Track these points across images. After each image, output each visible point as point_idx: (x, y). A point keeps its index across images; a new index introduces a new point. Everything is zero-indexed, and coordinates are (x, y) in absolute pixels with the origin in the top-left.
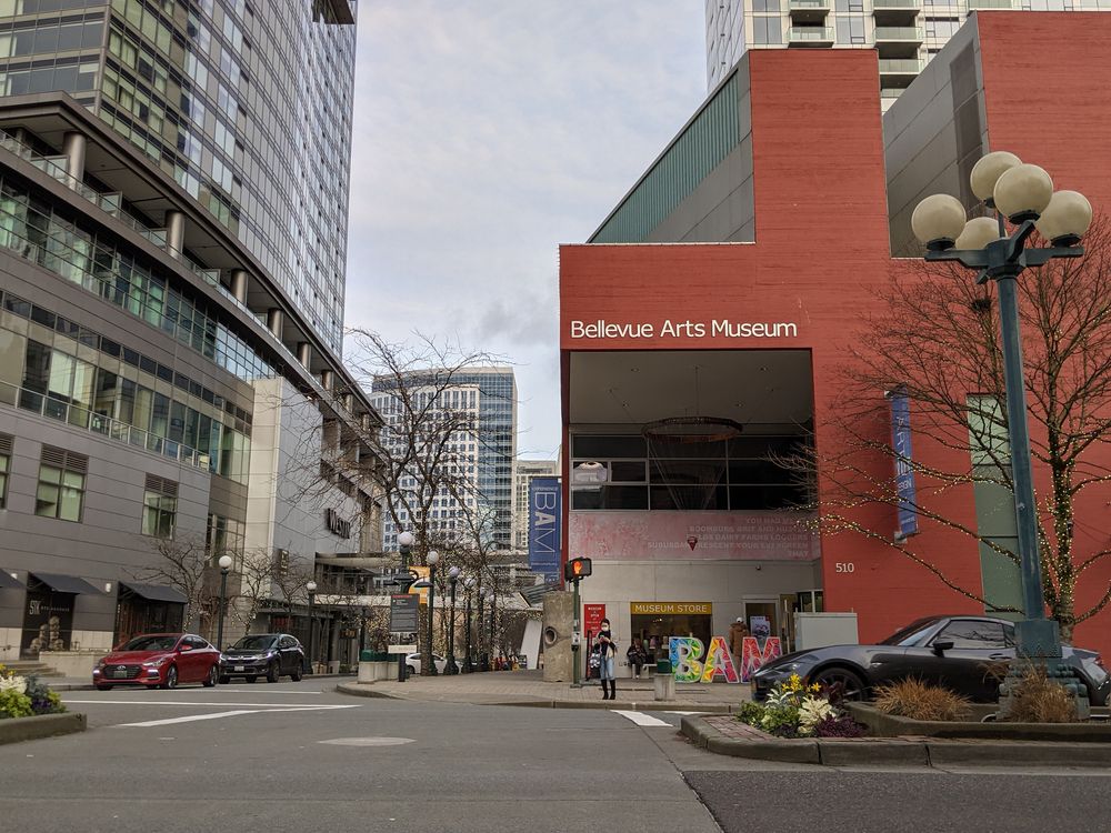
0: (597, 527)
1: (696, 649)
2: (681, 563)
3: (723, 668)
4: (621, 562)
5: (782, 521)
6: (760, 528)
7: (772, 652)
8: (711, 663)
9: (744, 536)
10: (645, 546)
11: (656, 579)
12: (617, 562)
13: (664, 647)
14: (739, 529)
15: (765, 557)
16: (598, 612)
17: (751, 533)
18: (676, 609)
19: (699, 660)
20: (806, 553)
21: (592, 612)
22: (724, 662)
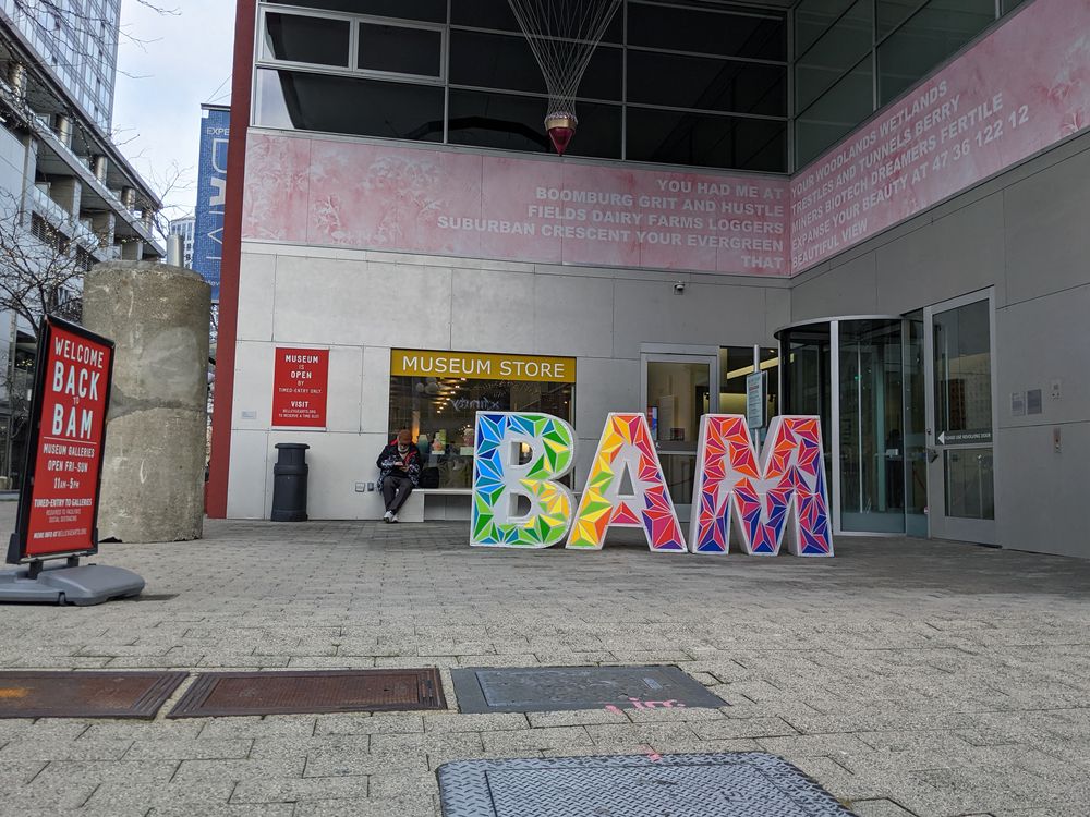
0: (317, 170)
1: (556, 447)
2: (513, 267)
3: (637, 505)
4: (371, 256)
5: (733, 189)
6: (687, 206)
7: (794, 461)
8: (603, 490)
9: (651, 219)
10: (432, 224)
11: (453, 296)
12: (361, 255)
13: (464, 451)
14: (643, 201)
15: (693, 266)
16: (308, 367)
17: (668, 213)
18: (496, 367)
19: (565, 480)
20: (779, 260)
21: (295, 366)
22: (641, 487)
